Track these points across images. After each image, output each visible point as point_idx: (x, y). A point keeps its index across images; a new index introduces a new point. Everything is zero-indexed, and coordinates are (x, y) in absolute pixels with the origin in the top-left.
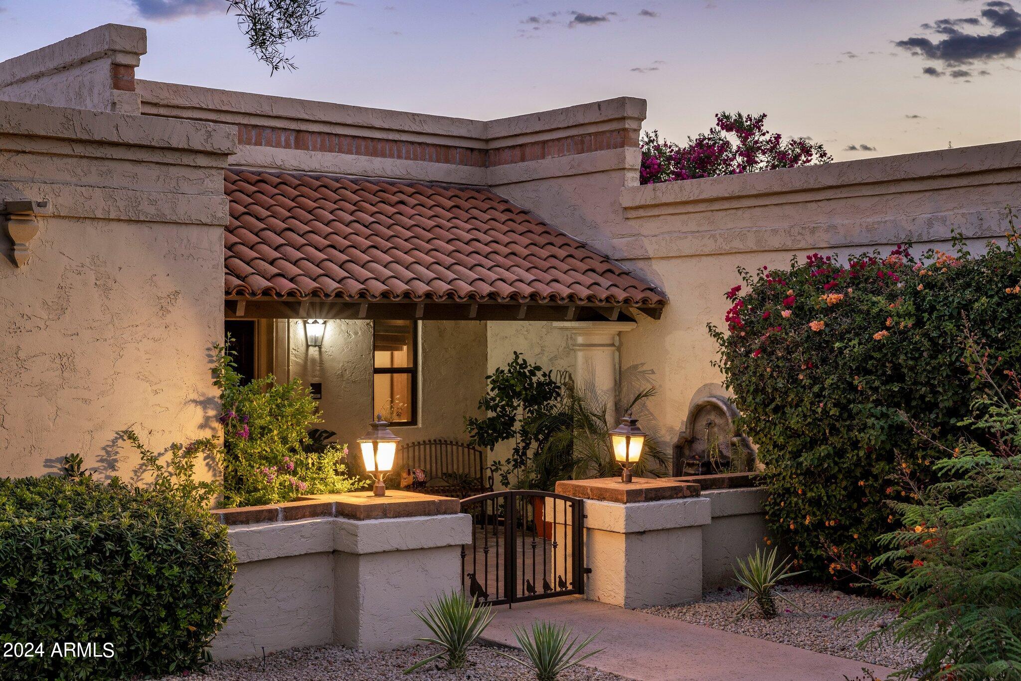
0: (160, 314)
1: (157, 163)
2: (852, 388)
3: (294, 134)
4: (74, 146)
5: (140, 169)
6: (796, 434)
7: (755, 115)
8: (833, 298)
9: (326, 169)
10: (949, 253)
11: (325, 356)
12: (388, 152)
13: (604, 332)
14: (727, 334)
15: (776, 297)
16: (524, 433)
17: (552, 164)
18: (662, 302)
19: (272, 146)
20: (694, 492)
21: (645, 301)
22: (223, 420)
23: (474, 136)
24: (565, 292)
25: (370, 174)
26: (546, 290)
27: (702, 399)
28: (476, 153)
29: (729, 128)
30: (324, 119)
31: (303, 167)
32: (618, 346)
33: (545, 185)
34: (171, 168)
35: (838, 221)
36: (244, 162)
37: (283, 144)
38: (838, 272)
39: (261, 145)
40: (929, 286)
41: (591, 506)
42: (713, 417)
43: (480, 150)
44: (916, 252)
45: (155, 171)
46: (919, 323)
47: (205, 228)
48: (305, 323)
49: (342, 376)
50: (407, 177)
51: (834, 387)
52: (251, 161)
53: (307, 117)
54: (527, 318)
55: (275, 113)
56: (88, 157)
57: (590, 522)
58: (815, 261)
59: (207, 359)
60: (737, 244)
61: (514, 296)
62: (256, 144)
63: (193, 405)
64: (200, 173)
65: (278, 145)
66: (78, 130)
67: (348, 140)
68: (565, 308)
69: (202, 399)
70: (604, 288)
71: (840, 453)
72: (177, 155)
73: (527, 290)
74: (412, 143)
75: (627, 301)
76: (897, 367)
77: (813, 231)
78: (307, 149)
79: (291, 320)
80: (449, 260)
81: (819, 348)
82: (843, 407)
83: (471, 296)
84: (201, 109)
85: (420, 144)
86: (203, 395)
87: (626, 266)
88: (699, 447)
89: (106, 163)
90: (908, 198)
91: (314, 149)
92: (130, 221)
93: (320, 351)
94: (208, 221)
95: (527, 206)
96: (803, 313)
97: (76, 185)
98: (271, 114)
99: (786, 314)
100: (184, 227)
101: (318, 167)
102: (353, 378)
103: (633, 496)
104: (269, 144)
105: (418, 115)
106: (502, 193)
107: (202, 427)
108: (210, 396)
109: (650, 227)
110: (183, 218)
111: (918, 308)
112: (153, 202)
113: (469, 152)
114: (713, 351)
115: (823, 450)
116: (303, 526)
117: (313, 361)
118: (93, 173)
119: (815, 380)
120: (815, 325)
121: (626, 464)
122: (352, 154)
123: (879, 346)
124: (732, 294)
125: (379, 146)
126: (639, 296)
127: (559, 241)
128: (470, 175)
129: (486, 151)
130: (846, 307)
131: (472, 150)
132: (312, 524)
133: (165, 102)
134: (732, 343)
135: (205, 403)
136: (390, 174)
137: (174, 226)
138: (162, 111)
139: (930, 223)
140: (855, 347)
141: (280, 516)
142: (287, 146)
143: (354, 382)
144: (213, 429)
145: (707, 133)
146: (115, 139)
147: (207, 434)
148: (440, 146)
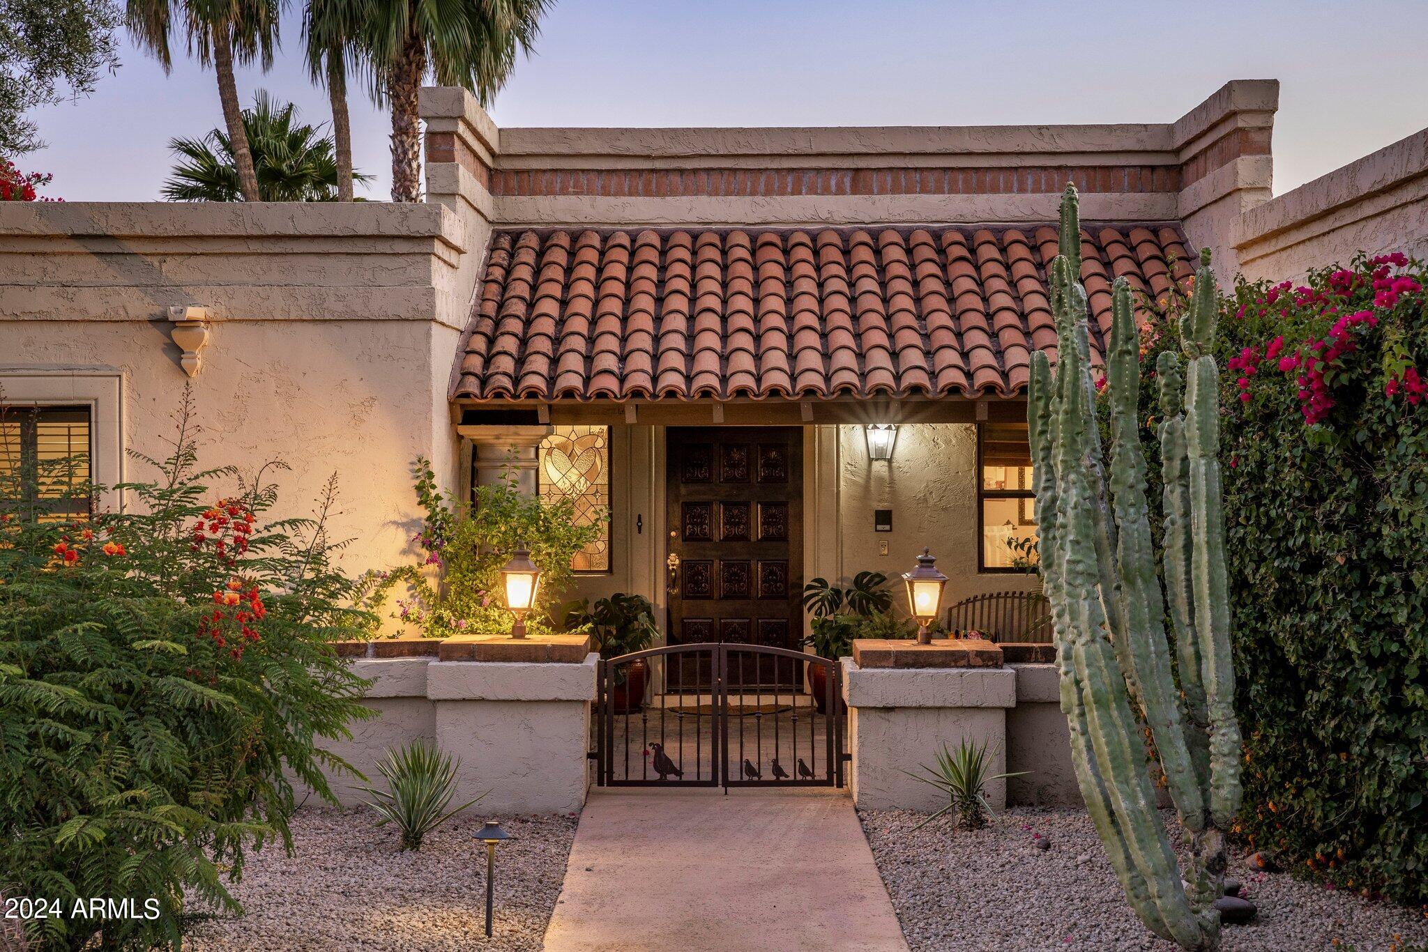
0: (352, 423)
1: (348, 254)
3: (850, 174)
4: (249, 242)
5: (328, 262)
9: (898, 218)
11: (896, 473)
12: (1002, 185)
19: (816, 193)
20: (990, 661)
23: (1149, 148)
25: (970, 218)
28: (1160, 173)
30: (891, 150)
31: (861, 217)
34: (366, 258)
36: (773, 219)
37: (833, 188)
39: (800, 193)
43: (1167, 168)
45: (346, 263)
47: (407, 324)
48: (865, 429)
49: (926, 500)
50: (1031, 218)
52: (783, 217)
53: (864, 150)
55: (815, 151)
56: (267, 254)
57: (844, 692)
59: (411, 475)
62: (793, 194)
63: (393, 527)
64: (401, 261)
65: (826, 191)
66: (248, 226)
67: (936, 174)
69: (404, 520)
72: (370, 243)
74: (1044, 168)
78: (871, 192)
79: (841, 426)
84: (709, 156)
85: (1059, 168)
86: (406, 515)
89: (289, 258)
91: (882, 191)
92: (314, 321)
93: (890, 466)
94: (409, 316)
97: (254, 285)
98: (809, 151)
100: (381, 324)
101: (884, 216)
102: (943, 503)
104: (812, 191)
105: (1047, 127)
107: (404, 552)
108: (415, 517)
110: (376, 315)
112: (340, 298)
113: (1146, 173)
116: (391, 664)
117: (880, 480)
118: (274, 270)
122: (943, 193)
125: (988, 177)
128: (1146, 205)
129: (1179, 169)
131: (1153, 168)
132: (402, 663)
133: (659, 153)
135: (408, 525)
136: (1003, 216)
137: (369, 324)
138: (659, 165)
141: (370, 651)
142: (840, 191)
143: (945, 509)
144: (419, 555)
146: (291, 232)
147: (411, 561)
148: (1094, 168)
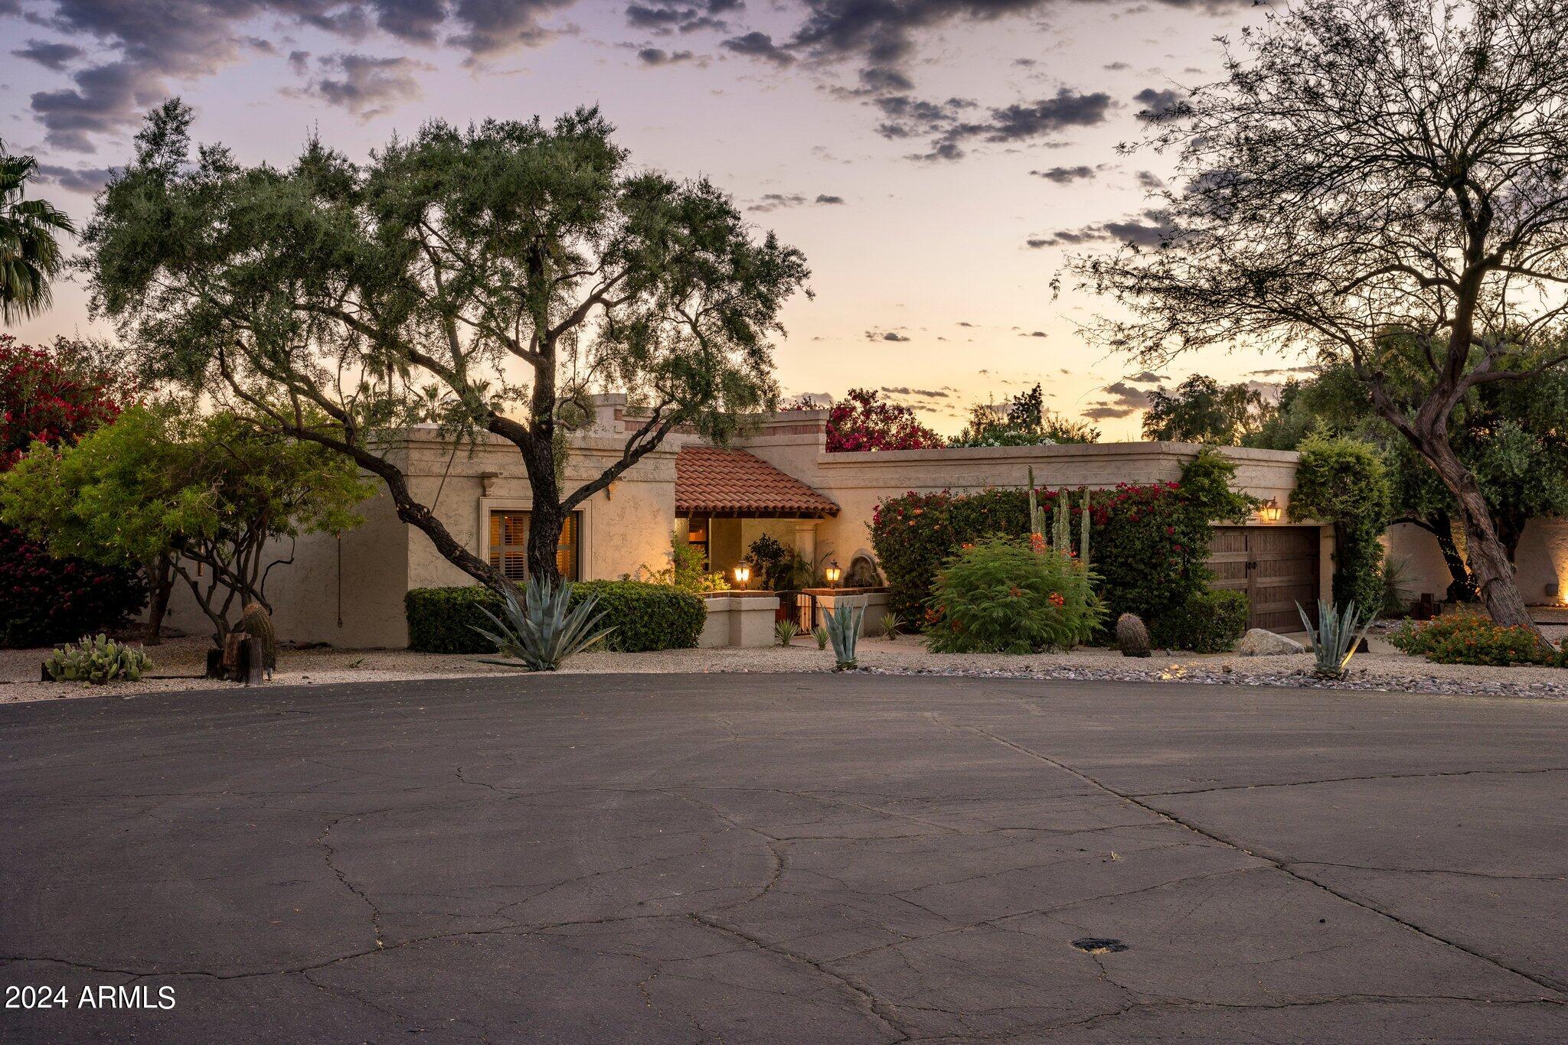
1: (654, 458)
2: (926, 548)
6: (903, 568)
7: (871, 391)
8: (918, 511)
10: (962, 495)
13: (809, 524)
14: (873, 526)
15: (895, 511)
16: (768, 573)
17: (781, 438)
18: (838, 510)
20: (861, 593)
21: (831, 509)
22: (675, 561)
24: (796, 505)
26: (788, 505)
27: (858, 556)
29: (854, 398)
32: (816, 530)
33: (774, 450)
34: (658, 459)
35: (921, 475)
38: (920, 499)
40: (956, 508)
41: (819, 598)
42: (863, 564)
44: (953, 491)
45: (653, 461)
46: (951, 523)
47: (669, 483)
51: (919, 548)
54: (780, 517)
57: (818, 605)
58: (911, 494)
59: (669, 536)
60: (875, 484)
61: (775, 508)
63: (665, 556)
64: (667, 461)
68: (795, 513)
69: (667, 552)
70: (812, 503)
71: (921, 575)
72: (660, 454)
73: (780, 505)
75: (823, 509)
76: (943, 540)
77: (909, 479)
80: (743, 491)
81: (913, 532)
82: (923, 556)
83: (757, 508)
87: (820, 492)
88: (857, 578)
90: (949, 468)
92: (644, 481)
94: (670, 480)
95: (766, 459)
96: (906, 518)
99: (899, 518)
100: (662, 483)
103: (837, 594)
106: (751, 451)
107: (667, 563)
108: (670, 551)
109: (832, 473)
111: (951, 517)
112: (652, 473)
114: (868, 533)
115: (914, 574)
119: (912, 545)
120: (911, 523)
121: (833, 581)
123: (937, 532)
124: (876, 508)
126: (828, 507)
127: (786, 479)
130: (923, 515)
134: (876, 530)
135: (668, 554)
137: (659, 483)
139: (958, 479)
140: (927, 532)
144: (671, 564)
145: (843, 401)
147: (669, 567)
